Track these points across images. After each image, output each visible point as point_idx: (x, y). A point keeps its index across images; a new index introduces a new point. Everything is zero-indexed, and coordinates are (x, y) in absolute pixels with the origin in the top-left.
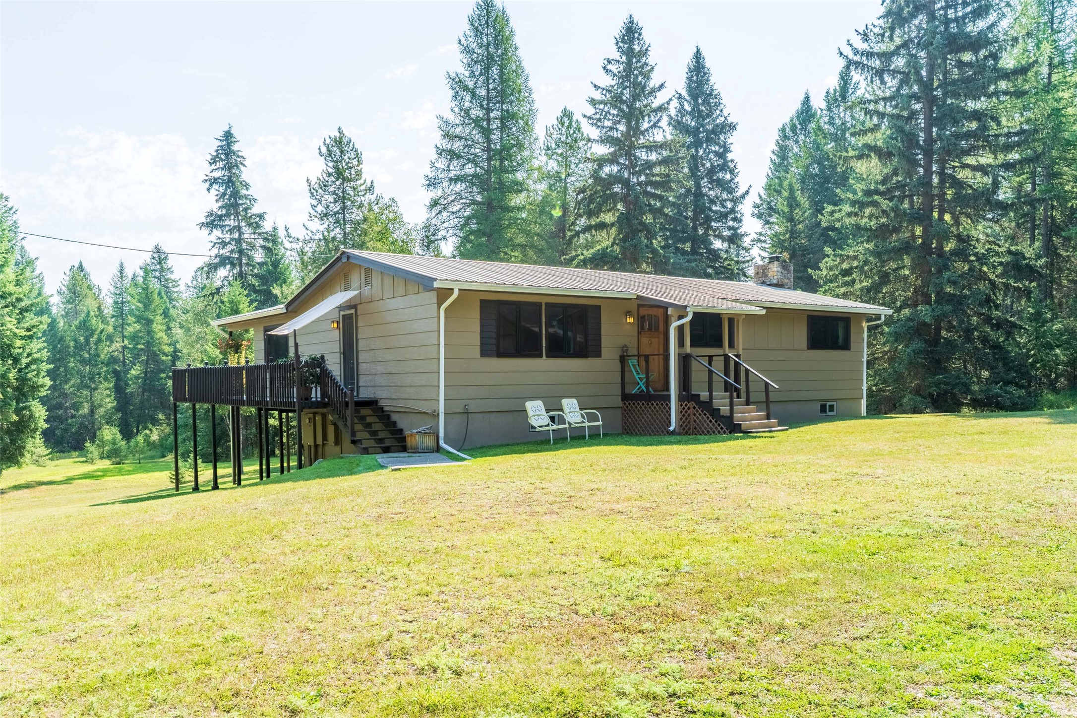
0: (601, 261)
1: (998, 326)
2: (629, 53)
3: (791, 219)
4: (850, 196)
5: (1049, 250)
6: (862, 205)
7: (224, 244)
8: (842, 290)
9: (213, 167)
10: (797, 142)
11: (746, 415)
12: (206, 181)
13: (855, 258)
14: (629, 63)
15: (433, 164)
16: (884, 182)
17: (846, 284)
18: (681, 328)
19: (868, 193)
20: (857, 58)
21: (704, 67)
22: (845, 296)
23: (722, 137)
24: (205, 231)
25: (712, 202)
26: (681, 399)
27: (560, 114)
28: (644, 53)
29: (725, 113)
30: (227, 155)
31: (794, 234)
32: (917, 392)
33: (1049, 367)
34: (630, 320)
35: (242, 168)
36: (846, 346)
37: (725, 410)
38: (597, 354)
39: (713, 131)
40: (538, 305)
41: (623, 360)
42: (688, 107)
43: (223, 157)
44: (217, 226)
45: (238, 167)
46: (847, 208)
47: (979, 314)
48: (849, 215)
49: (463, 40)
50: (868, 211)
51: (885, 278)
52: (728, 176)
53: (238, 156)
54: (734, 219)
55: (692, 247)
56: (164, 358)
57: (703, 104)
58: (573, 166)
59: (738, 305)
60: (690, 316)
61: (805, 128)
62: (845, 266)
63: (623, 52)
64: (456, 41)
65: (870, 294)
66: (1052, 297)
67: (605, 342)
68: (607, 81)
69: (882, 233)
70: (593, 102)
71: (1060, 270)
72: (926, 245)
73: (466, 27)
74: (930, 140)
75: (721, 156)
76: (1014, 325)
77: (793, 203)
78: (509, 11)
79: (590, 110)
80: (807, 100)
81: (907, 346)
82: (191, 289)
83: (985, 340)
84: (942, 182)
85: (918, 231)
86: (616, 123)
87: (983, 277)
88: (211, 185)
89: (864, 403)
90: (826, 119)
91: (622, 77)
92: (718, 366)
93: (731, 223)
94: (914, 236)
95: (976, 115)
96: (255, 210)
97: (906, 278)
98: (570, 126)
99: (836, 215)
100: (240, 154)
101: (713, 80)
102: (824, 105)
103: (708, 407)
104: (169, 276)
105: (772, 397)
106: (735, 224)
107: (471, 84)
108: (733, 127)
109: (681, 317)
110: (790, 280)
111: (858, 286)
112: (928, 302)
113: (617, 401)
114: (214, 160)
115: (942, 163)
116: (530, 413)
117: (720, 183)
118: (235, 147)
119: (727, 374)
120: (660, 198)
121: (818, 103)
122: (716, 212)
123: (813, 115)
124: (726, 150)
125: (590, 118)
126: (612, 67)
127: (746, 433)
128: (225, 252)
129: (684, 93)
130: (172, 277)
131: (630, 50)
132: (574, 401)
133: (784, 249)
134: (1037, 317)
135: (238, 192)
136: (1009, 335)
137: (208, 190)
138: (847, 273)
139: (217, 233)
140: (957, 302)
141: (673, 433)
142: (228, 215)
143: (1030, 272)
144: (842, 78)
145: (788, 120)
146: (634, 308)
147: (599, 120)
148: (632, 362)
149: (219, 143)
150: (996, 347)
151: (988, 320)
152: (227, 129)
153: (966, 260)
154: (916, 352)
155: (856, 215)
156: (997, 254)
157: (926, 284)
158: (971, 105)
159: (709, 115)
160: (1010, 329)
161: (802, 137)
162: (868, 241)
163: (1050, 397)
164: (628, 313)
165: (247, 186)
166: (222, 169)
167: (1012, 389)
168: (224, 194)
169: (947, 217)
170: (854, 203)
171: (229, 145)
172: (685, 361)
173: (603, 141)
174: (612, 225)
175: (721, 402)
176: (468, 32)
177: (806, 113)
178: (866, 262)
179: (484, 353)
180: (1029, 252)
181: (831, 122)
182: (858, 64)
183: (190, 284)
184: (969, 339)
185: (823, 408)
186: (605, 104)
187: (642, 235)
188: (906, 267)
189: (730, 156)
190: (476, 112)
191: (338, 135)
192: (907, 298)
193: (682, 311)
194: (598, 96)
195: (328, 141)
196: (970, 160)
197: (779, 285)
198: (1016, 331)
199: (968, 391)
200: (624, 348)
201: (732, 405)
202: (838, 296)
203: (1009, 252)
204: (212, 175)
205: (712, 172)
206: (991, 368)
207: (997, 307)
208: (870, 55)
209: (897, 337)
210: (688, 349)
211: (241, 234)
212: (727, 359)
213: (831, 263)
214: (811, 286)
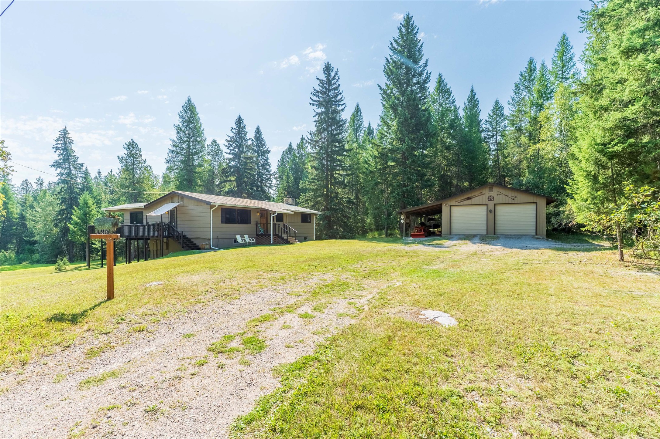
0: (231, 193)
1: (345, 217)
2: (239, 127)
3: (288, 182)
4: (308, 179)
5: (357, 197)
6: (311, 182)
7: (62, 174)
8: (306, 205)
9: (57, 142)
10: (288, 157)
11: (291, 239)
12: (54, 148)
13: (309, 197)
14: (239, 131)
15: (168, 155)
16: (316, 176)
17: (306, 204)
18: (273, 217)
19: (312, 179)
20: (309, 141)
21: (260, 132)
22: (306, 207)
23: (266, 154)
24: (53, 169)
25: (263, 174)
26: (274, 235)
27: (212, 141)
28: (244, 127)
29: (267, 147)
30: (64, 138)
31: (289, 187)
32: (326, 234)
33: (358, 228)
34: (258, 214)
35: (72, 145)
36: (310, 222)
37: (285, 238)
38: (250, 223)
39: (263, 152)
40: (235, 210)
41: (257, 225)
42: (255, 144)
43: (62, 139)
44: (59, 167)
45: (70, 144)
46: (307, 183)
47: (340, 214)
48: (308, 185)
49: (180, 113)
50: (313, 184)
51: (317, 203)
52: (268, 167)
53: (70, 140)
54: (270, 181)
55: (257, 189)
56: (15, 220)
57: (260, 143)
58: (216, 159)
59: (287, 211)
60: (277, 214)
61: (290, 153)
62: (306, 199)
63: (237, 126)
64: (178, 114)
65: (313, 207)
66: (358, 209)
67: (252, 220)
68: (232, 135)
69: (315, 190)
70: (227, 141)
71: (359, 202)
72: (327, 194)
73: (182, 109)
74: (328, 166)
75: (266, 160)
76: (349, 217)
77: (288, 177)
78: (196, 105)
79: (227, 144)
80: (290, 145)
81: (323, 222)
82: (21, 189)
83: (342, 221)
84: (331, 178)
85: (325, 190)
86: (235, 148)
87: (341, 204)
88: (56, 150)
89: (314, 237)
90: (297, 152)
91: (237, 134)
92: (282, 226)
93: (269, 182)
94: (324, 191)
95: (339, 160)
96: (79, 161)
97: (322, 203)
98: (216, 145)
99: (304, 185)
100: (71, 138)
101: (263, 136)
102: (296, 148)
103: (281, 237)
104: (9, 183)
105: (296, 235)
106: (270, 182)
107: (183, 129)
108: (269, 152)
109: (273, 214)
110: (294, 204)
111: (310, 204)
112: (328, 210)
113: (255, 236)
114: (58, 140)
115: (331, 172)
116: (237, 239)
117: (266, 169)
118: (69, 136)
119: (284, 228)
120: (250, 174)
121: (294, 146)
122: (264, 178)
123: (293, 149)
124: (268, 159)
125: (226, 146)
126: (233, 130)
127: (291, 244)
128: (63, 177)
129: (254, 139)
130: (12, 183)
131: (240, 126)
132: (247, 236)
133: (286, 191)
134: (354, 215)
135: (70, 154)
136: (348, 219)
137: (55, 152)
138: (307, 200)
139: (59, 170)
140: (335, 210)
141: (272, 244)
142: (64, 162)
143: (353, 203)
144: (301, 140)
145: (285, 150)
146: (259, 211)
147: (229, 147)
148: (259, 225)
149: (60, 133)
150: (345, 222)
151: (343, 215)
152: (64, 128)
153: (337, 199)
154: (326, 224)
155: (309, 185)
156: (345, 198)
157: (327, 205)
158: (338, 157)
159: (262, 147)
160: (348, 218)
161: (289, 156)
162: (312, 192)
163: (358, 236)
164: (258, 212)
165: (73, 151)
166: (62, 144)
167: (349, 233)
168: (62, 154)
169: (332, 186)
170: (309, 182)
171: (65, 135)
172: (275, 225)
173: (230, 154)
174: (234, 181)
175: (284, 236)
176: (182, 111)
177: (290, 148)
178: (312, 198)
179: (222, 222)
180: (352, 198)
181: (298, 153)
182: (309, 143)
183: (20, 187)
184: (338, 220)
185: (305, 238)
186: (231, 142)
187: (244, 185)
188: (321, 200)
189: (268, 161)
190: (185, 139)
191: (131, 142)
192: (323, 209)
193: (274, 212)
194: (229, 139)
195: (127, 143)
196: (337, 172)
197: (291, 205)
198: (349, 219)
199: (338, 234)
200: (257, 222)
201: (287, 237)
202: (304, 207)
203: (348, 197)
204: (57, 146)
205: (263, 165)
206: (344, 229)
207: (345, 212)
208: (312, 140)
209: (320, 219)
210: (275, 222)
211: (70, 170)
212: (284, 224)
213: (302, 198)
214: (297, 204)
